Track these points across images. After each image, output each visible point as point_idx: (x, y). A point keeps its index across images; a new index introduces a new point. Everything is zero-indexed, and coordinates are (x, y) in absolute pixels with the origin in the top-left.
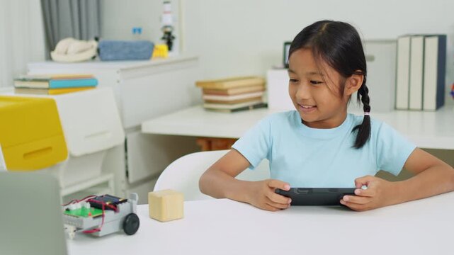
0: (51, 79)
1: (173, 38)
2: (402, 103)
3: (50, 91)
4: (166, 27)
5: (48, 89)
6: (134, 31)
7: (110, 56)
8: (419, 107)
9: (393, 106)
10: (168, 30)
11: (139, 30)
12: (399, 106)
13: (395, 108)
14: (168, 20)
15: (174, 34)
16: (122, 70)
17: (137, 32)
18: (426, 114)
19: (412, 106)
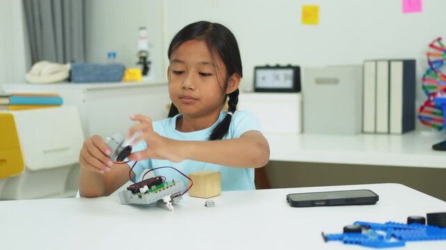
0: (12, 95)
1: (149, 63)
2: (369, 126)
3: (10, 107)
4: (141, 52)
5: (8, 105)
6: (109, 55)
7: (81, 78)
8: (386, 130)
9: (360, 130)
10: (144, 55)
11: (114, 55)
12: (366, 129)
13: (363, 132)
14: (143, 45)
15: (149, 59)
16: (89, 90)
17: (112, 57)
18: (393, 137)
19: (379, 130)
